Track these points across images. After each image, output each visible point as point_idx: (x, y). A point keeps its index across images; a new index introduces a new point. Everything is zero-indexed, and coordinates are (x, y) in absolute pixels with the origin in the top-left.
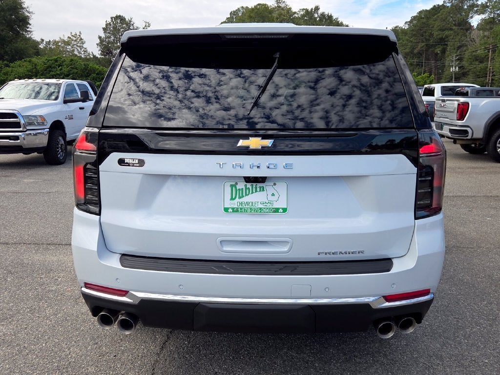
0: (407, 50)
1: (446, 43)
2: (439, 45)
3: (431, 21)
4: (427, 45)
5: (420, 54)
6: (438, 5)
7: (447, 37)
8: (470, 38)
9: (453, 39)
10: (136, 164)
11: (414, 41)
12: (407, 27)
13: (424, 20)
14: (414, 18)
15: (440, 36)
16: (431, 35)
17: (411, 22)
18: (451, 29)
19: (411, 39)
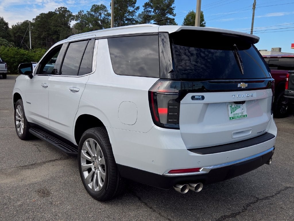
0: (36, 36)
1: (59, 34)
2: (54, 34)
3: (49, 21)
4: (48, 34)
5: (44, 39)
6: (52, 12)
7: (59, 30)
8: (71, 32)
9: (62, 32)
10: (201, 98)
11: (40, 30)
12: (34, 22)
13: (45, 19)
14: (38, 17)
15: (55, 30)
16: (50, 29)
17: (36, 19)
18: (61, 27)
19: (38, 29)
